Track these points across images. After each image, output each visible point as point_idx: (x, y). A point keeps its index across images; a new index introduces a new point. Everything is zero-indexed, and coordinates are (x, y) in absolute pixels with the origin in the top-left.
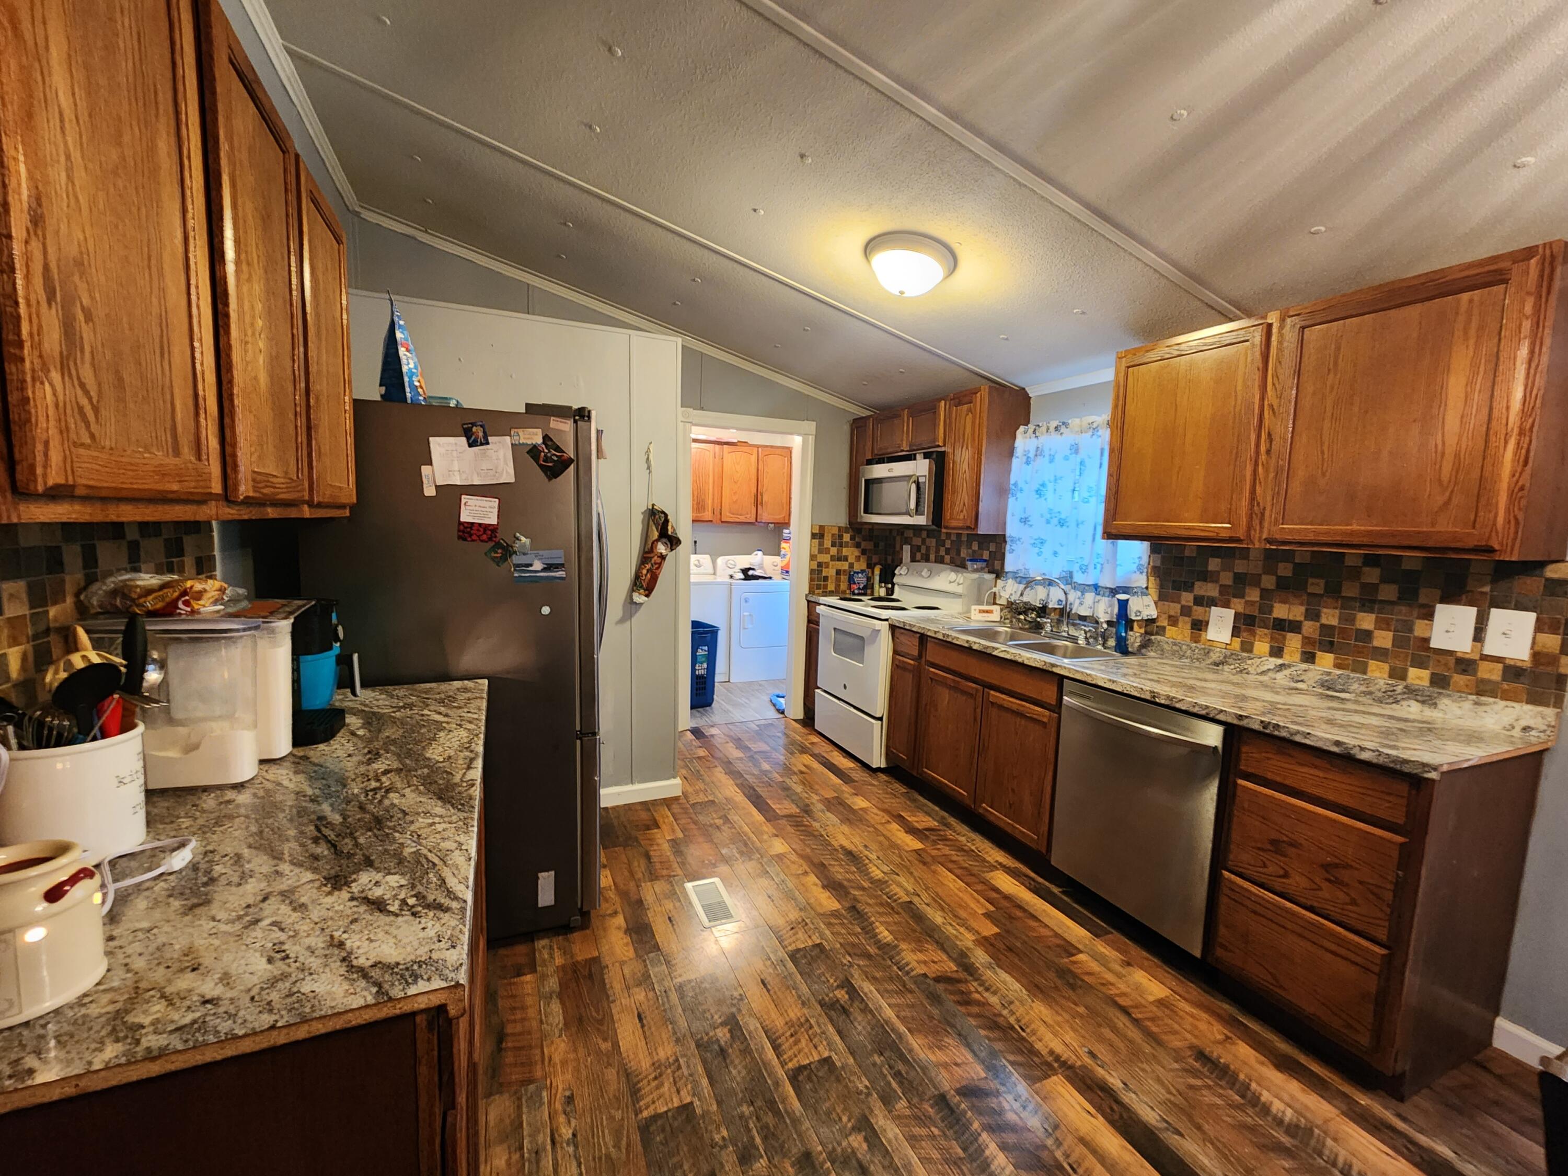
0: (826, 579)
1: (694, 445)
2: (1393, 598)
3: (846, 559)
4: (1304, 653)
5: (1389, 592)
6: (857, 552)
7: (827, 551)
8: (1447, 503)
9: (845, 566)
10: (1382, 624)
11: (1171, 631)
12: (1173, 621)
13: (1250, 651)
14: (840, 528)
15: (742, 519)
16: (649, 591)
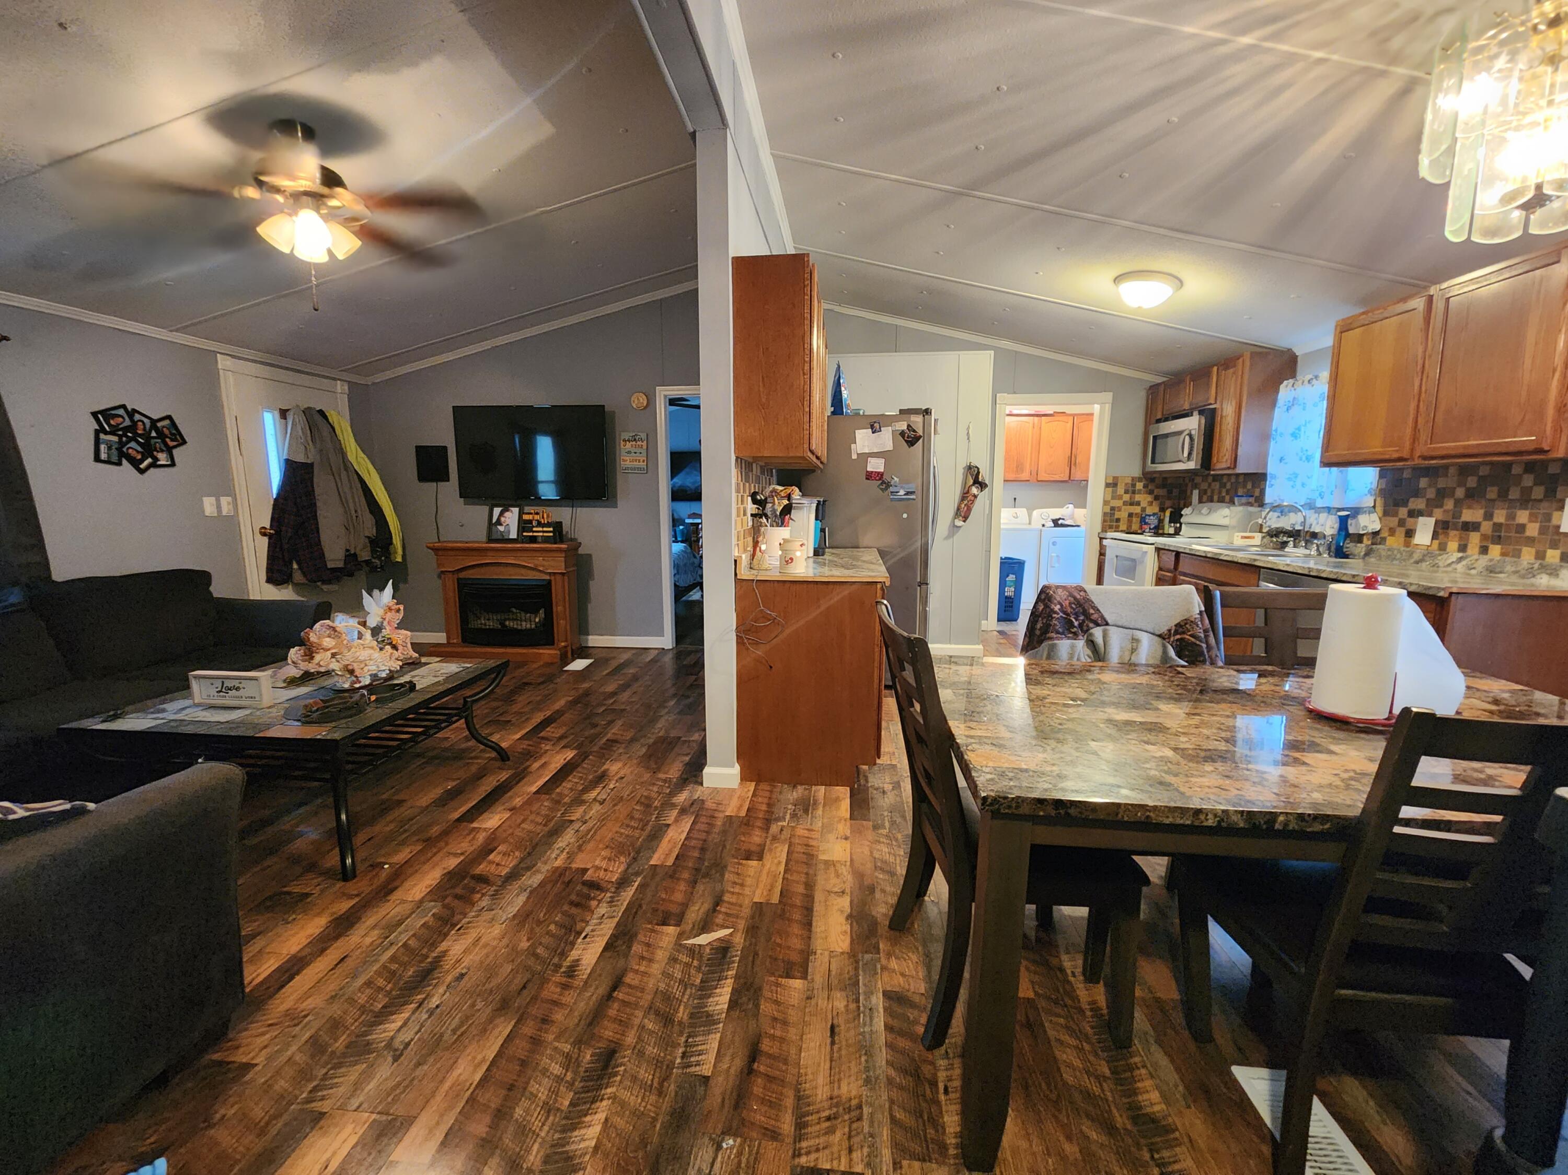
0: (1118, 520)
1: (1008, 419)
2: (1541, 496)
3: (1138, 504)
4: (1481, 547)
5: (1538, 492)
6: (1150, 498)
7: (1120, 497)
8: (1522, 421)
9: (1137, 509)
10: (1533, 517)
11: (1391, 541)
12: (1392, 532)
13: (1444, 549)
14: (1133, 479)
15: (1057, 478)
16: (965, 519)
